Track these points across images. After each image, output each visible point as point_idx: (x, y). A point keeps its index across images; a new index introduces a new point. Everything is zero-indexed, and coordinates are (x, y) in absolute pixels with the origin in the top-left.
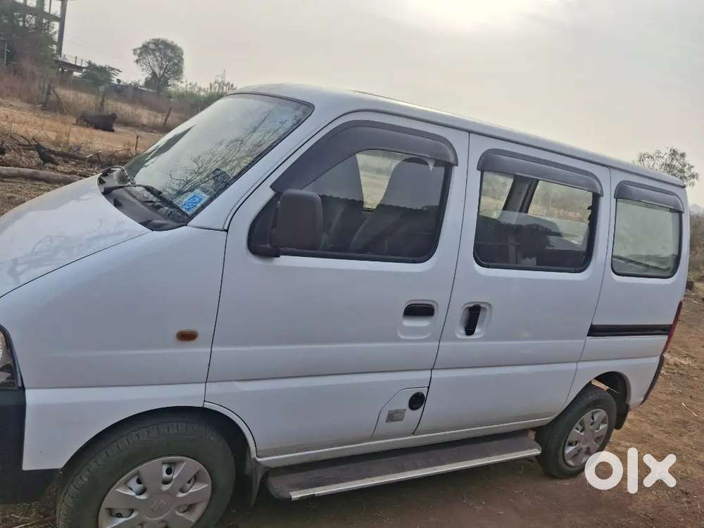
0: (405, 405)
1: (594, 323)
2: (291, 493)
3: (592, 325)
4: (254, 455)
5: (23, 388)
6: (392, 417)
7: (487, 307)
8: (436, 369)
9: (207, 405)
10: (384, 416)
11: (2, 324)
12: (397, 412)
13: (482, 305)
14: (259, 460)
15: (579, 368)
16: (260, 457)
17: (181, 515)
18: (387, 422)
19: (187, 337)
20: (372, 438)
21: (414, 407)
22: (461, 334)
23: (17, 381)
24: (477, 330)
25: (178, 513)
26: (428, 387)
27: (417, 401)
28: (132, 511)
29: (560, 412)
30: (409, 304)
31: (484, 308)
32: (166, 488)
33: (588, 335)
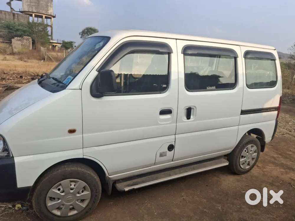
0: (166, 150)
1: (242, 109)
2: (125, 189)
3: (242, 110)
4: (107, 175)
5: (13, 157)
6: (161, 155)
7: (194, 108)
8: (177, 134)
9: (85, 157)
10: (158, 155)
11: (1, 134)
12: (164, 153)
13: (192, 107)
14: (110, 177)
15: (239, 128)
16: (110, 176)
17: (79, 203)
18: (160, 157)
19: (72, 131)
20: (155, 164)
21: (170, 150)
22: (185, 119)
23: (10, 154)
24: (192, 117)
25: (77, 202)
26: (175, 142)
27: (171, 148)
28: (59, 199)
29: (235, 147)
30: (161, 110)
31: (193, 108)
32: (72, 191)
33: (241, 114)
